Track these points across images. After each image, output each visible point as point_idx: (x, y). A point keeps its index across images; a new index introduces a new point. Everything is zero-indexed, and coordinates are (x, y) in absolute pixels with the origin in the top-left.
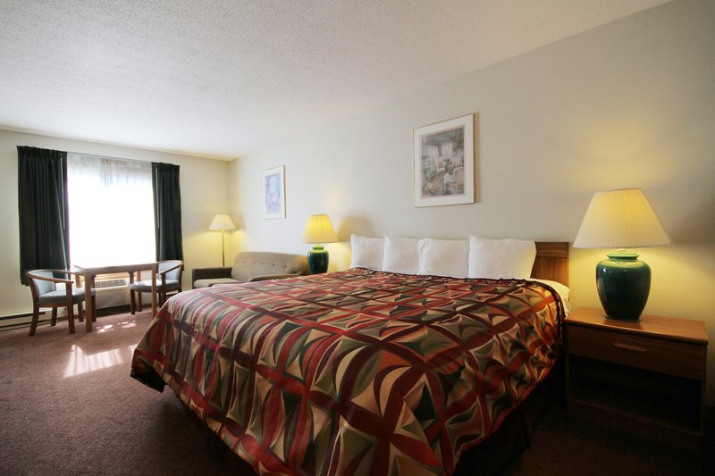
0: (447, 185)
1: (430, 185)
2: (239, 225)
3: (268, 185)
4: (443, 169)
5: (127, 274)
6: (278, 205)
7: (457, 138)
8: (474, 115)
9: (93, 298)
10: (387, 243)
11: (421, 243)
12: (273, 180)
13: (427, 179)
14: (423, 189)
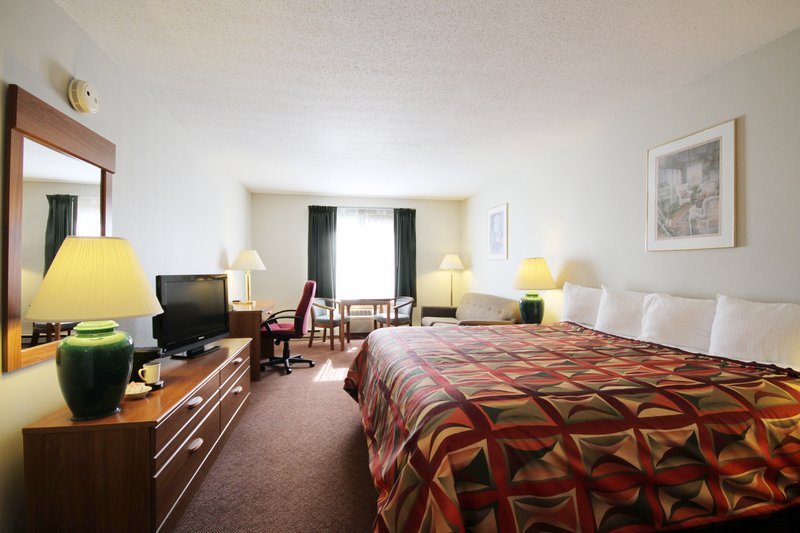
0: (694, 222)
1: (669, 222)
2: (467, 265)
3: (492, 224)
4: (688, 200)
5: (372, 306)
6: (502, 245)
7: (709, 155)
8: (737, 121)
9: (348, 324)
10: (604, 295)
11: (647, 298)
12: (497, 219)
13: (665, 214)
14: (659, 227)
